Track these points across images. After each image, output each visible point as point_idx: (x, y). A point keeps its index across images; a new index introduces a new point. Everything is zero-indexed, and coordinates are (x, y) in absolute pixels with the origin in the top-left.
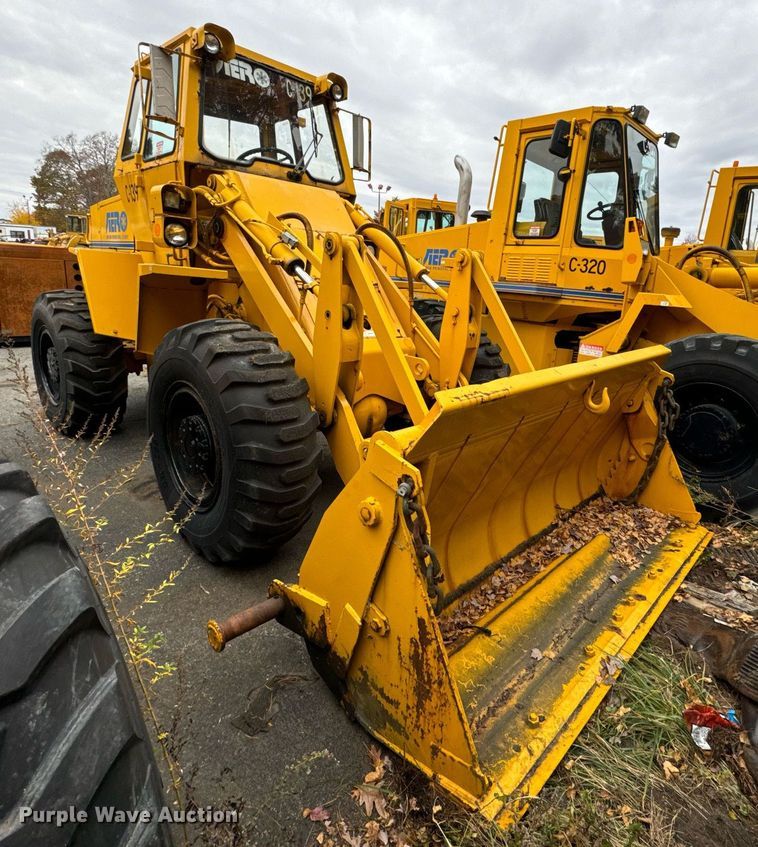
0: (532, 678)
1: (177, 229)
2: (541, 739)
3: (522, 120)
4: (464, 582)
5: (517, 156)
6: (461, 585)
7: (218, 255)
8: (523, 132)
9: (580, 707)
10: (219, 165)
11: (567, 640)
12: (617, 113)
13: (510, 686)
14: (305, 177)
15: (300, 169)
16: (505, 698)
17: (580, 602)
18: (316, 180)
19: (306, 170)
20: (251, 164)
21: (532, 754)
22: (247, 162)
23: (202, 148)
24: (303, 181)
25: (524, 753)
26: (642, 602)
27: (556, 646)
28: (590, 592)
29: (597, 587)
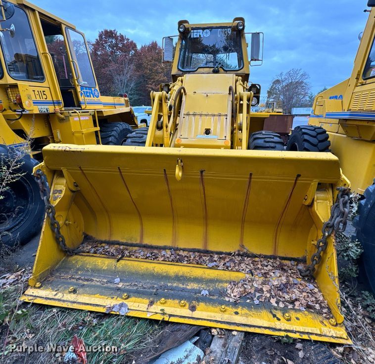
0: (103, 284)
2: (63, 296)
9: (88, 304)
10: (184, 73)
11: (135, 288)
13: (95, 279)
14: (221, 70)
15: (217, 67)
16: (87, 280)
17: (169, 284)
18: (226, 71)
19: (221, 67)
20: (197, 70)
21: (55, 295)
22: (195, 70)
23: (178, 68)
24: (220, 72)
25: (55, 293)
26: (189, 310)
27: (128, 286)
28: (181, 286)
29: (189, 287)
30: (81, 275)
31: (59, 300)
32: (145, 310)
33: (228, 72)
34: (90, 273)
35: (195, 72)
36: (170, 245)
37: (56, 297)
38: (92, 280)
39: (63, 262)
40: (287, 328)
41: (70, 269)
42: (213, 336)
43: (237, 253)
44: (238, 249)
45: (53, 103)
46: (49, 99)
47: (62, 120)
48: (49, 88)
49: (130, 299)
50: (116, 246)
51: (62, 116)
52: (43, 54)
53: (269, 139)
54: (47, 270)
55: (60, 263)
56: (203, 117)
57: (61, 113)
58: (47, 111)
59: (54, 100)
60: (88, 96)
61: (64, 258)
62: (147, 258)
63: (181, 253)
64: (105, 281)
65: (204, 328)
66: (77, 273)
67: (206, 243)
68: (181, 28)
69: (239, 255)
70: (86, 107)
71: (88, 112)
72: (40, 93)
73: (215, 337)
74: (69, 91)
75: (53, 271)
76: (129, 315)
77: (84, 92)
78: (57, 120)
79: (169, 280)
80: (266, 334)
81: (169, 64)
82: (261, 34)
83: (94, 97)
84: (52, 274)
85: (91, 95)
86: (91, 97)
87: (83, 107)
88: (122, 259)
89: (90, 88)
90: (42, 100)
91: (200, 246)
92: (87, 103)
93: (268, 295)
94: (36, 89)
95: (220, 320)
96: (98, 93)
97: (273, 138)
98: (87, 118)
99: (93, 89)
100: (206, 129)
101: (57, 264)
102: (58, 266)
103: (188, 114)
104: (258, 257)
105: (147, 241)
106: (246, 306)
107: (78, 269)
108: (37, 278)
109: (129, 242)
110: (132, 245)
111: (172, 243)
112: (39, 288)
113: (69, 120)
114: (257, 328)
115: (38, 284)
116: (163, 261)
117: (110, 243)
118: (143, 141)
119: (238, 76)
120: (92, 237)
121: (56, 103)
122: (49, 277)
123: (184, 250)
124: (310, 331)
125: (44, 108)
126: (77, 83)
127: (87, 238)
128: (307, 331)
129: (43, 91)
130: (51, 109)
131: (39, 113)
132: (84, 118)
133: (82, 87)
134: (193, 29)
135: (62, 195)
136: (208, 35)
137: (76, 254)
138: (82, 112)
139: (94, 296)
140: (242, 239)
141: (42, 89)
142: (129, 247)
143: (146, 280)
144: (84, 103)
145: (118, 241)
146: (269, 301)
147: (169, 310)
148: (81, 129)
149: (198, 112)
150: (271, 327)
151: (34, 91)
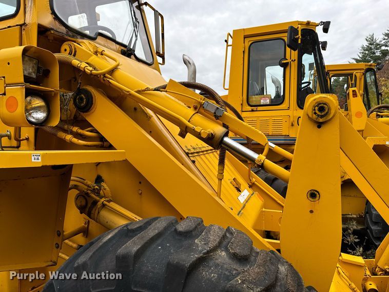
1: (38, 102)
3: (244, 29)
5: (244, 52)
7: (80, 131)
8: (245, 37)
10: (70, 33)
12: (312, 25)
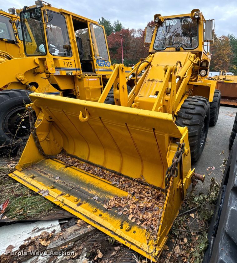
0: (50, 178)
2: (27, 178)
4: (91, 162)
6: (90, 161)
11: (63, 184)
13: (49, 174)
14: (182, 49)
15: (178, 47)
16: (45, 174)
17: (81, 188)
18: (185, 49)
19: (181, 47)
20: (165, 49)
21: (24, 177)
22: (164, 49)
23: (153, 48)
24: (181, 50)
25: (24, 176)
26: (76, 205)
27: (61, 182)
28: (87, 190)
29: (90, 192)
30: (45, 170)
31: (24, 180)
32: (56, 197)
33: (186, 50)
34: (49, 170)
35: (164, 51)
36: (102, 165)
37: (24, 178)
38: (47, 174)
39: (41, 161)
40: (122, 235)
41: (42, 166)
42: (76, 223)
43: (136, 180)
44: (139, 177)
45: (76, 69)
46: (74, 67)
47: (80, 80)
48: (74, 60)
49: (54, 189)
50: (75, 159)
51: (80, 78)
52: (72, 40)
53: (192, 102)
54: (30, 163)
55: (40, 161)
56: (158, 83)
57: (79, 76)
58: (72, 74)
59: (77, 68)
60: (101, 66)
61: (44, 159)
62: (84, 169)
63: (105, 171)
64: (53, 176)
65: (75, 217)
66: (43, 168)
67: (121, 169)
68: (157, 20)
69: (137, 181)
70: (98, 73)
71: (97, 76)
72: (68, 63)
73: (77, 224)
74: (90, 62)
75: (34, 164)
76: (46, 197)
77: (99, 63)
78: (78, 80)
79: (83, 185)
80: (106, 234)
81: (148, 45)
82: (213, 21)
83: (106, 66)
84: (32, 166)
85: (104, 65)
86: (103, 66)
87: (97, 72)
88: (70, 167)
89: (104, 61)
90: (69, 67)
91: (117, 170)
92: (99, 70)
93: (131, 212)
94: (66, 61)
95: (88, 216)
96: (110, 64)
97: (197, 102)
98: (96, 79)
99: (106, 61)
100: (156, 91)
101: (38, 161)
102: (38, 162)
103: (149, 80)
104: (149, 186)
105: (91, 160)
106: (111, 213)
107: (45, 167)
108: (21, 166)
109: (82, 158)
110: (83, 160)
111: (103, 164)
112: (20, 171)
113: (83, 80)
114: (104, 229)
115: (21, 169)
116: (91, 173)
117: (72, 156)
118: (112, 96)
119: (193, 53)
120: (65, 151)
121: (78, 70)
122: (30, 167)
123: (107, 170)
124: (134, 243)
125: (69, 73)
126: (94, 57)
127: (63, 151)
128: (132, 242)
129: (70, 62)
130: (74, 73)
131: (66, 75)
132: (94, 79)
133: (98, 60)
134: (165, 20)
135: (41, 122)
136: (175, 24)
137: (51, 158)
138: (92, 76)
139: (39, 182)
140: (142, 171)
141: (69, 61)
142: (80, 161)
143: (72, 182)
144: (97, 70)
145: (77, 156)
146: (129, 215)
147: (67, 201)
148: (89, 86)
149: (155, 79)
150: (113, 231)
151: (64, 62)
